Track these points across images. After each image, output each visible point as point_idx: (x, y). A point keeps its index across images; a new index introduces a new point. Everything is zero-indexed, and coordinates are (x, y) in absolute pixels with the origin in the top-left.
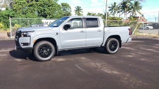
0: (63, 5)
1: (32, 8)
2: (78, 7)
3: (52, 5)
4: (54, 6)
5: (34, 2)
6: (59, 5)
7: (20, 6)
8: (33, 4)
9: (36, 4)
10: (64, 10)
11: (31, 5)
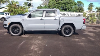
0: (78, 2)
1: (58, 5)
2: (91, 4)
3: (71, 3)
4: (72, 3)
5: (60, 1)
6: (76, 3)
7: (52, 4)
8: (59, 3)
9: (61, 2)
10: (79, 5)
11: (58, 3)
